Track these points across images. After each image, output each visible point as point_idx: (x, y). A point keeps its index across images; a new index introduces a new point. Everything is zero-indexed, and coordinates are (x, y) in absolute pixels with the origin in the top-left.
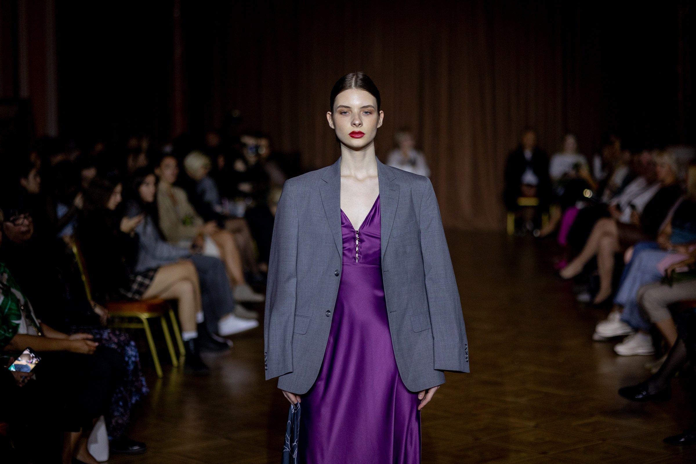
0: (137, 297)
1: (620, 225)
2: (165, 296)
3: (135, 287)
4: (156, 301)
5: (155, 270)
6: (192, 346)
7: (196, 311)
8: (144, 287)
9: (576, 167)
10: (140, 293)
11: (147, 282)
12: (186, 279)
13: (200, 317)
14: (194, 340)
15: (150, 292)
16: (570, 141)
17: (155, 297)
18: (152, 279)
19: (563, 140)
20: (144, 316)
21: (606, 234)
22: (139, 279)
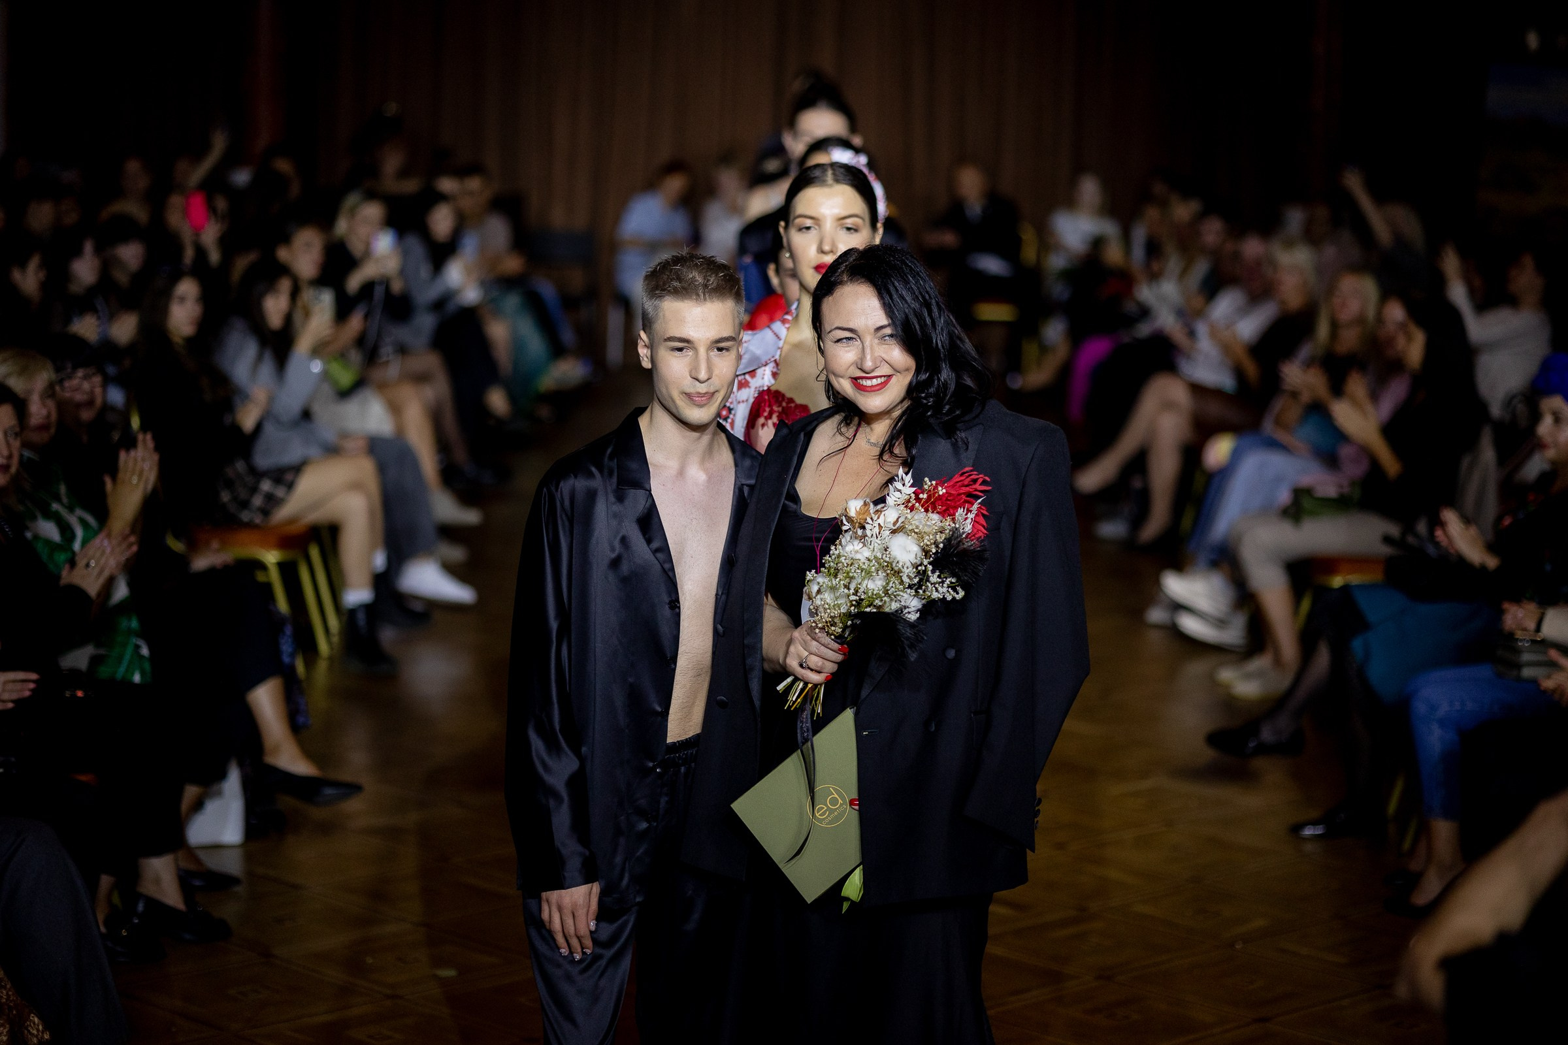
0: (258, 520)
1: (1198, 390)
2: (313, 517)
3: (257, 501)
4: (295, 529)
5: (297, 469)
6: (361, 618)
7: (372, 548)
8: (272, 502)
9: (1098, 243)
10: (266, 512)
11: (280, 492)
12: (356, 486)
13: (379, 560)
14: (368, 608)
15: (284, 513)
16: (1089, 189)
17: (292, 521)
18: (290, 486)
19: (1072, 184)
20: (271, 557)
21: (1168, 405)
22: (266, 486)
